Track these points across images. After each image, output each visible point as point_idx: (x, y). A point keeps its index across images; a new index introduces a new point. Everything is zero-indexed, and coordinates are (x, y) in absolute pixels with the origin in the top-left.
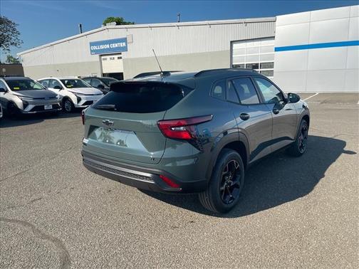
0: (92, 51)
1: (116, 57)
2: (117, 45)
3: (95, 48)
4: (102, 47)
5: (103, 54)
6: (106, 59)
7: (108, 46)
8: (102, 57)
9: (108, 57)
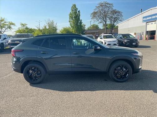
0: (143, 21)
1: (154, 23)
2: (154, 17)
3: (145, 19)
4: (148, 18)
5: (148, 22)
6: (149, 24)
7: (151, 18)
8: (148, 23)
9: (150, 23)
